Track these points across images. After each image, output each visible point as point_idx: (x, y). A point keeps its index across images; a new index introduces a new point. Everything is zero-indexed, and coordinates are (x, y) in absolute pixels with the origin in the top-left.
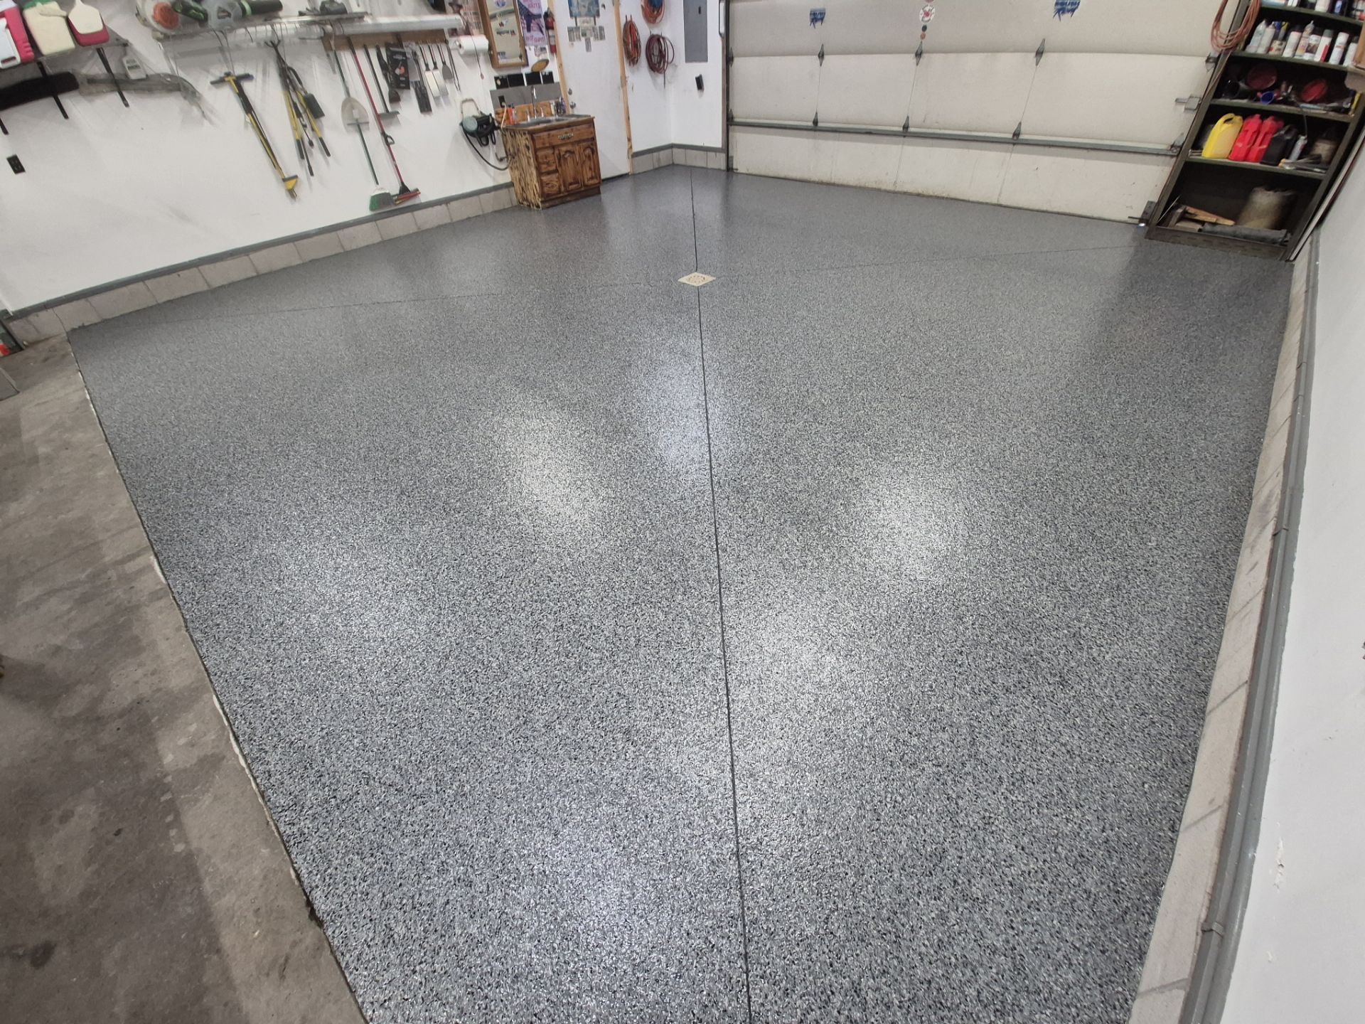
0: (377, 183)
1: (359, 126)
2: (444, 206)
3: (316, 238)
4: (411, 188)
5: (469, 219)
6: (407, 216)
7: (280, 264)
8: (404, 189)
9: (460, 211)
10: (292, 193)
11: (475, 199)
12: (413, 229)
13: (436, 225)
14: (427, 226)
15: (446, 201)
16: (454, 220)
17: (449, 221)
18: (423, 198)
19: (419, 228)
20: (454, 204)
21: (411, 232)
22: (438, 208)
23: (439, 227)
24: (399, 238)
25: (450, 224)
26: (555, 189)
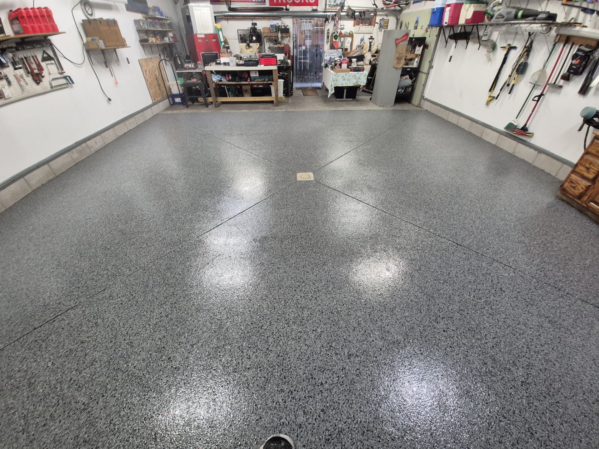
0: (517, 118)
1: (535, 86)
2: (536, 152)
3: (478, 125)
4: (530, 130)
5: (543, 170)
6: (514, 142)
7: (463, 126)
8: (524, 129)
9: (542, 163)
10: (488, 103)
11: (558, 164)
12: (510, 151)
13: (523, 158)
14: (517, 155)
15: (540, 151)
16: (534, 164)
17: (531, 162)
18: (532, 141)
19: (514, 153)
20: (543, 156)
21: (509, 151)
22: (532, 151)
23: (523, 161)
24: (502, 150)
25: (530, 164)
26: (577, 192)
